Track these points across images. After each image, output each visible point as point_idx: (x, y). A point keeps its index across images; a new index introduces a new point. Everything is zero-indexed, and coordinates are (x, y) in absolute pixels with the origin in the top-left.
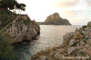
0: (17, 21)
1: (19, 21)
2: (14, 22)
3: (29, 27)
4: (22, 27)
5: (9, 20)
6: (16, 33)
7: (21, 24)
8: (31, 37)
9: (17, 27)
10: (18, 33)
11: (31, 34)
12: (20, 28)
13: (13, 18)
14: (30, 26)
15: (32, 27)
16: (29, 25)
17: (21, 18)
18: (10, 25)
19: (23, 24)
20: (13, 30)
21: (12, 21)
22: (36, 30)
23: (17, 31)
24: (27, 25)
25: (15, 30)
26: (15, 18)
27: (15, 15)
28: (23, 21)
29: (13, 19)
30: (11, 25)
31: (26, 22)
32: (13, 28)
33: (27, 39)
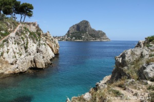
0: (17, 34)
1: (22, 33)
2: (13, 35)
3: (39, 45)
4: (27, 44)
5: (3, 32)
6: (17, 55)
7: (26, 39)
8: (43, 62)
9: (18, 44)
10: (21, 55)
11: (43, 57)
12: (23, 47)
13: (11, 28)
14: (41, 42)
15: (45, 44)
16: (40, 40)
17: (25, 28)
18: (4, 41)
19: (29, 39)
20: (11, 50)
21: (9, 34)
22: (52, 50)
23: (18, 51)
24: (37, 40)
25: (15, 50)
26: (15, 28)
27: (13, 23)
28: (29, 34)
29: (9, 30)
30: (6, 41)
31: (35, 36)
32: (10, 46)
33: (37, 66)
